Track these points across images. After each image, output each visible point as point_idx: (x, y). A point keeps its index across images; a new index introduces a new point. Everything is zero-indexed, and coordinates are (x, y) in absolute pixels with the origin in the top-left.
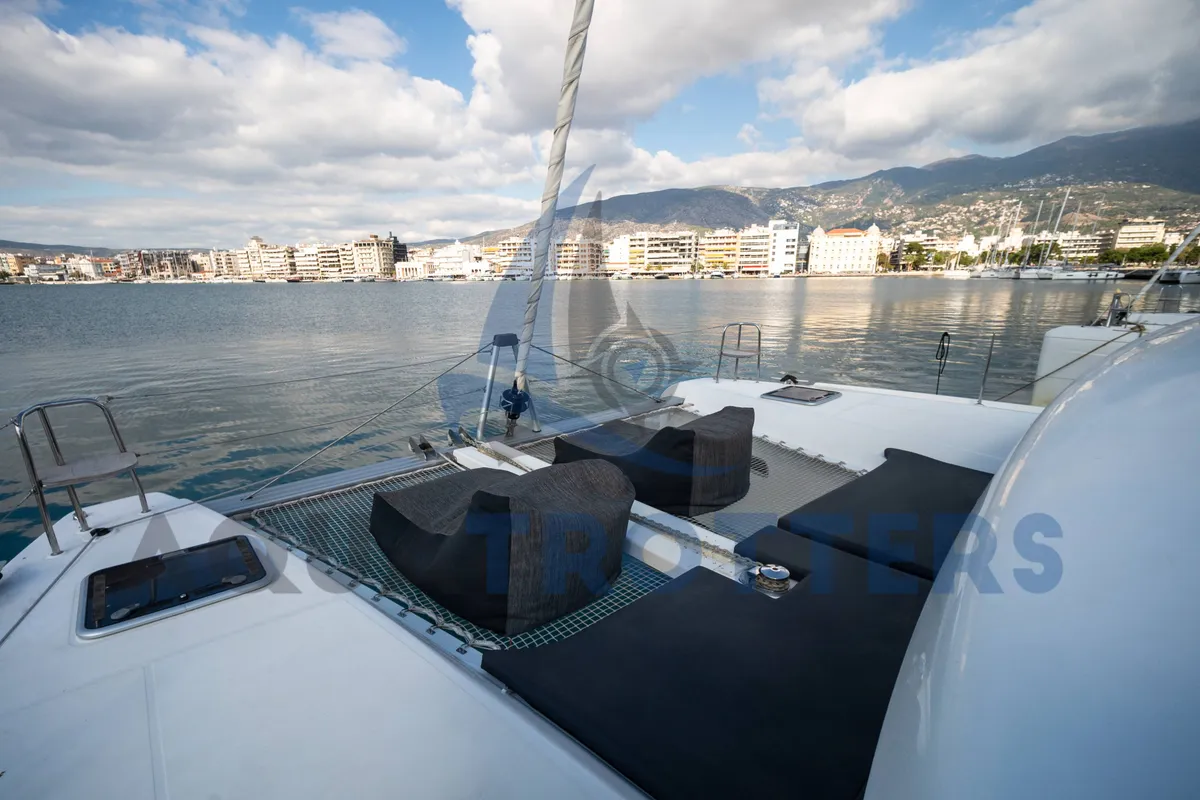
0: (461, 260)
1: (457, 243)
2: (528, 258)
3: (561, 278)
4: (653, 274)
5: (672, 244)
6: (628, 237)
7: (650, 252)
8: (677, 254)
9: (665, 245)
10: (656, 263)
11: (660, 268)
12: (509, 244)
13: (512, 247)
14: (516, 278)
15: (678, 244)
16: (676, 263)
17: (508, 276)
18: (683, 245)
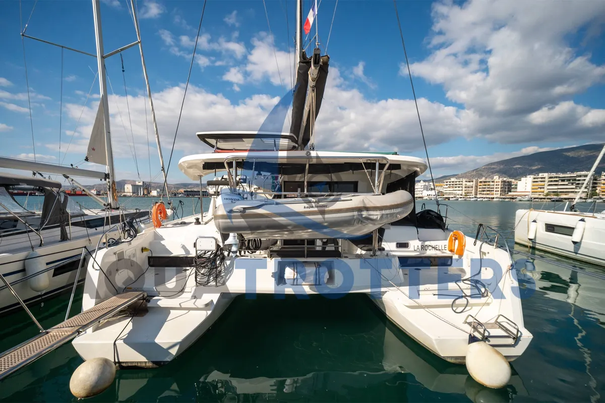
0: (422, 190)
1: (422, 182)
2: (461, 189)
3: (479, 200)
4: (550, 199)
5: (569, 180)
6: (532, 176)
7: (549, 185)
8: (574, 187)
9: (563, 181)
10: (553, 192)
11: (557, 195)
12: (450, 182)
13: (451, 183)
14: (451, 199)
15: (575, 180)
16: (573, 192)
17: (446, 198)
18: (579, 180)
